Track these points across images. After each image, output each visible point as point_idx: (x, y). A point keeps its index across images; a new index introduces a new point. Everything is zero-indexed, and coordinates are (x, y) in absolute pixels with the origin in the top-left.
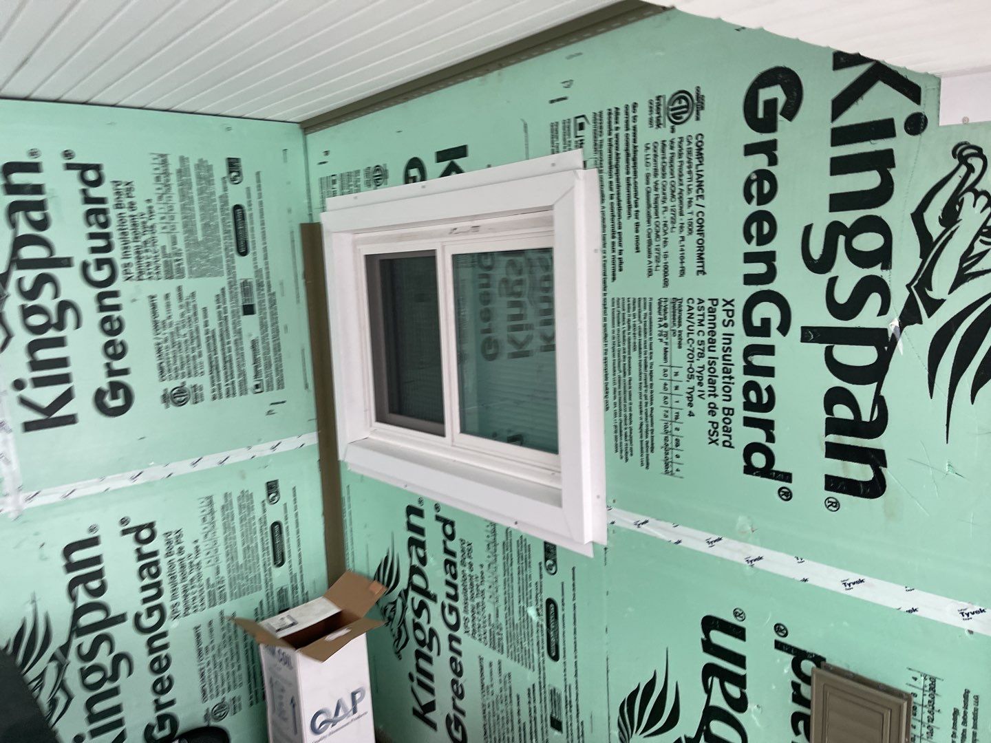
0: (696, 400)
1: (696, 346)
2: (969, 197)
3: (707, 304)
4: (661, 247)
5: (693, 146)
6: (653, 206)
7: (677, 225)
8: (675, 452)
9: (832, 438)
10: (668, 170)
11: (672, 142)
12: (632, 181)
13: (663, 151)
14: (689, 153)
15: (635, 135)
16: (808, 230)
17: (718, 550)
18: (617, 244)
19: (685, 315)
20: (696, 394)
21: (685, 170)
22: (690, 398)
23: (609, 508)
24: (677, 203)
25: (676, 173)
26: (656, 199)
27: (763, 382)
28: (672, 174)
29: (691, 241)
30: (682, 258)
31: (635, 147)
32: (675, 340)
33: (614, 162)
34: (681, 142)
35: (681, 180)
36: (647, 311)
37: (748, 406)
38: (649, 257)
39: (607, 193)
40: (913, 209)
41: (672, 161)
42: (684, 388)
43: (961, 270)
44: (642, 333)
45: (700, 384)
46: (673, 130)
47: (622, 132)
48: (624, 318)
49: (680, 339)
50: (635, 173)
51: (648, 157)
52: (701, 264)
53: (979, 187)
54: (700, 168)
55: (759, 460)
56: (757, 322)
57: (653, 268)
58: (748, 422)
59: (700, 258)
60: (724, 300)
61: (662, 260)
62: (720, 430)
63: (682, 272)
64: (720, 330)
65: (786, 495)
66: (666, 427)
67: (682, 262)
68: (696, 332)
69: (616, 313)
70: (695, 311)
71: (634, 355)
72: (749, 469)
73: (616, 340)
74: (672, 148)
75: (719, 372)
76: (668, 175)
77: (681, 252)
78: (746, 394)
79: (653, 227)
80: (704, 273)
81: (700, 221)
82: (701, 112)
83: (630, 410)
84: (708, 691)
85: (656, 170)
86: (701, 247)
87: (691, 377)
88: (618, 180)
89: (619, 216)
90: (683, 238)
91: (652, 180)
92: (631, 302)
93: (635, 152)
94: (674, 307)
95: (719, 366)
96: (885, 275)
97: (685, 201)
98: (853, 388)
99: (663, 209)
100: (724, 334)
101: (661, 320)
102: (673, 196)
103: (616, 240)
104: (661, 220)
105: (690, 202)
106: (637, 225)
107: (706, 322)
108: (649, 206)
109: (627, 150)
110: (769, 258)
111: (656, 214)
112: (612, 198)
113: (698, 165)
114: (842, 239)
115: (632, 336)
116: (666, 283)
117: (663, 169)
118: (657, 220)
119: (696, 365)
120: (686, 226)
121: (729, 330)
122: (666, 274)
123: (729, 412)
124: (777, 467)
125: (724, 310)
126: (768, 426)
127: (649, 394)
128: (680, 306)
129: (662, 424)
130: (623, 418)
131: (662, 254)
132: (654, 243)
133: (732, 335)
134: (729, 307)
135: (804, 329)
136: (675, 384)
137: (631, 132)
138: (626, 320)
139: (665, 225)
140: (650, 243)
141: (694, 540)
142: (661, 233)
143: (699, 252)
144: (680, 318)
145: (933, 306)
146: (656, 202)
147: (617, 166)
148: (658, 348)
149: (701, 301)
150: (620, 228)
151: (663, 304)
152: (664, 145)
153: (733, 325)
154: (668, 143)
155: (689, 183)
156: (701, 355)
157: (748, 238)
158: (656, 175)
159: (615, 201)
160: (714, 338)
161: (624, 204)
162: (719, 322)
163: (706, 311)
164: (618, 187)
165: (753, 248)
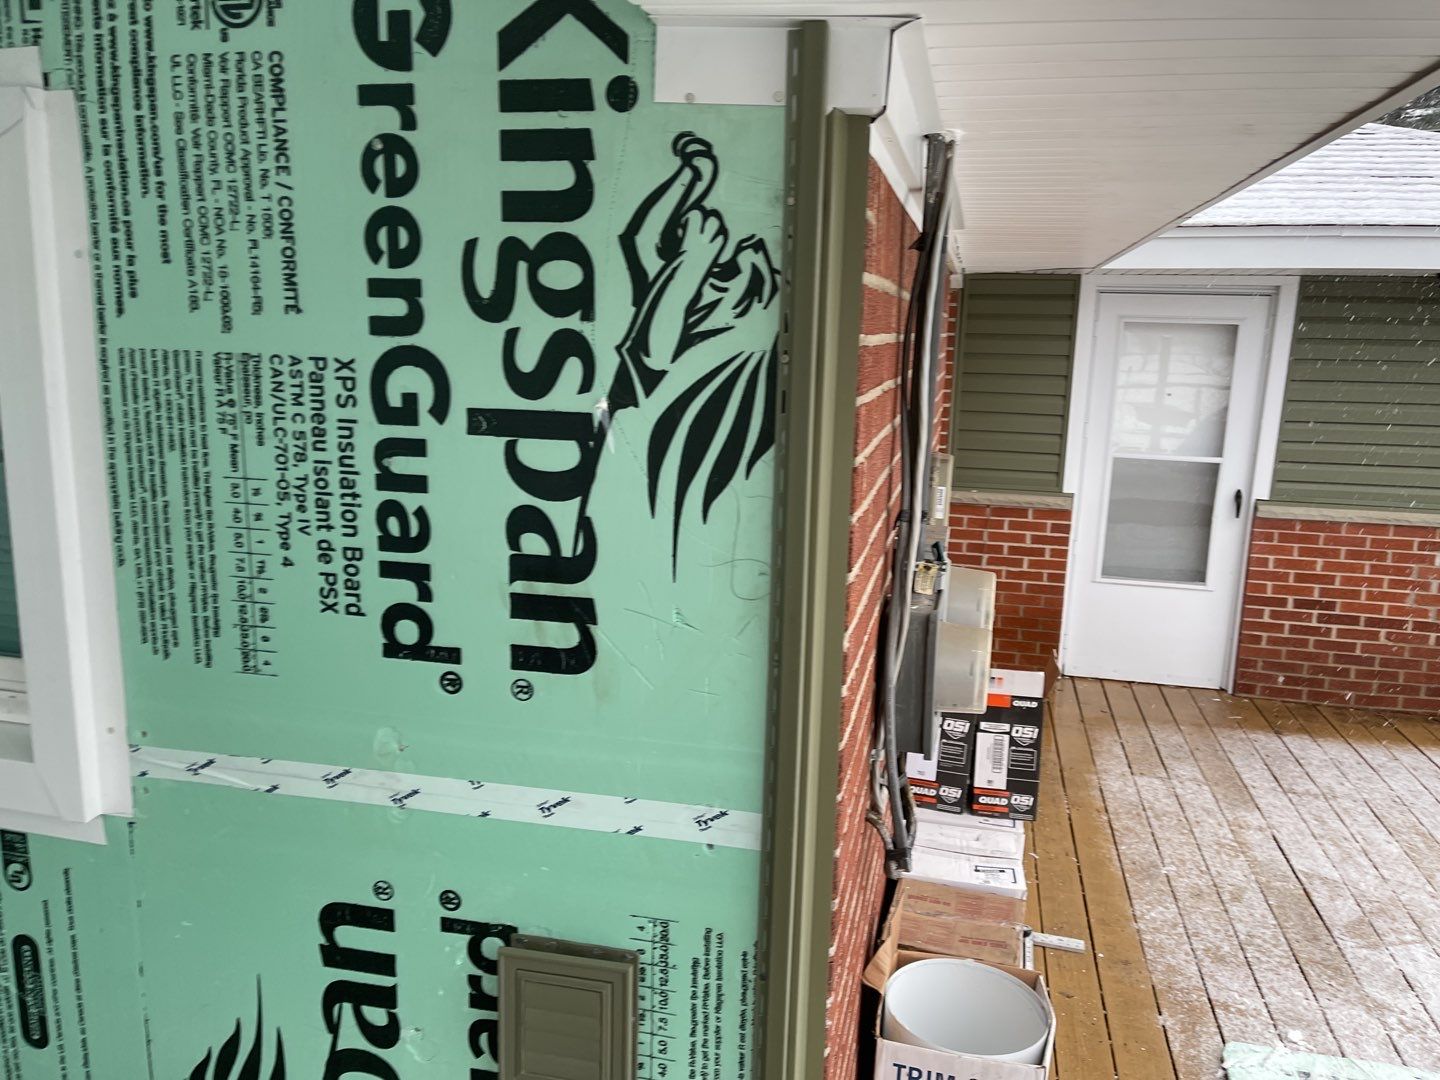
0: (295, 537)
1: (290, 441)
2: (695, 217)
3: (308, 367)
4: (214, 255)
5: (264, 71)
6: (192, 176)
7: (243, 218)
8: (261, 632)
9: (521, 587)
10: (218, 111)
11: (223, 58)
12: (147, 124)
13: (207, 74)
14: (258, 83)
15: (149, 34)
16: (471, 247)
17: (345, 791)
18: (122, 245)
19: (267, 386)
20: (294, 526)
21: (252, 116)
22: (285, 535)
23: (134, 748)
24: (239, 175)
25: (235, 119)
26: (198, 163)
27: (410, 501)
28: (227, 119)
29: (272, 250)
30: (256, 281)
31: (151, 59)
32: (251, 430)
33: (108, 82)
34: (241, 61)
35: (244, 133)
36: (193, 375)
37: (386, 542)
38: (191, 272)
39: (97, 142)
40: (621, 228)
41: (225, 95)
42: (272, 516)
43: (687, 327)
44: (186, 417)
45: (302, 508)
46: (225, 38)
47: (123, 26)
48: (146, 389)
49: (261, 428)
50: (153, 109)
51: (178, 81)
52: (291, 294)
53: (708, 204)
54: (280, 115)
55: (407, 632)
56: (395, 400)
57: (200, 295)
58: (388, 570)
59: (290, 282)
60: (337, 360)
61: (218, 282)
62: (340, 587)
63: (258, 307)
64: (333, 413)
65: (453, 684)
66: (241, 588)
67: (256, 288)
68: (289, 415)
69: (129, 378)
70: (285, 378)
71: (173, 459)
72: (393, 649)
73: (132, 429)
74: (224, 70)
75: (334, 487)
76: (219, 122)
77: (253, 270)
78: (382, 523)
79: (194, 216)
80: (299, 311)
81: (286, 215)
82: (277, 11)
83: (169, 561)
84: (333, 1027)
85: (194, 108)
86: (290, 262)
87: (284, 496)
88: (118, 117)
89: (125, 189)
90: (255, 244)
91: (188, 126)
92: (159, 358)
93: (151, 68)
94: (245, 370)
95: (334, 475)
96: (585, 328)
97: (256, 174)
98: (549, 508)
99: (213, 185)
100: (340, 421)
101: (221, 393)
102: (231, 163)
103: (121, 236)
104: (210, 203)
105: (264, 176)
106: (163, 209)
107: (306, 399)
108: (184, 176)
109: (134, 61)
110: (411, 290)
111: (200, 191)
112: (107, 153)
113: (275, 110)
114: (522, 268)
115: (164, 422)
116: (227, 326)
117: (209, 107)
118: (202, 204)
119: (292, 475)
120: (259, 220)
121: (348, 413)
122: (226, 306)
123: (354, 554)
124: (437, 641)
125: (338, 378)
126: (419, 574)
127: (205, 530)
128: (257, 369)
129: (235, 583)
130: (154, 577)
131: (216, 270)
132: (199, 249)
133: (354, 422)
134: (345, 373)
135: (473, 413)
136: (254, 510)
137: (141, 28)
138: (151, 393)
139: (219, 216)
140: (190, 247)
141: (302, 780)
142: (212, 230)
143: (287, 271)
144: (258, 390)
145: (652, 379)
146: (198, 170)
147: (115, 90)
148: (219, 445)
149: (296, 361)
150: (127, 212)
151: (224, 364)
152: (208, 64)
153: (354, 405)
154: (215, 60)
155: (262, 141)
156: (301, 457)
157: (375, 254)
158: (195, 117)
159: (114, 158)
160: (321, 426)
161: (133, 167)
162: (329, 398)
163: (306, 380)
164: (120, 131)
165: (383, 271)
